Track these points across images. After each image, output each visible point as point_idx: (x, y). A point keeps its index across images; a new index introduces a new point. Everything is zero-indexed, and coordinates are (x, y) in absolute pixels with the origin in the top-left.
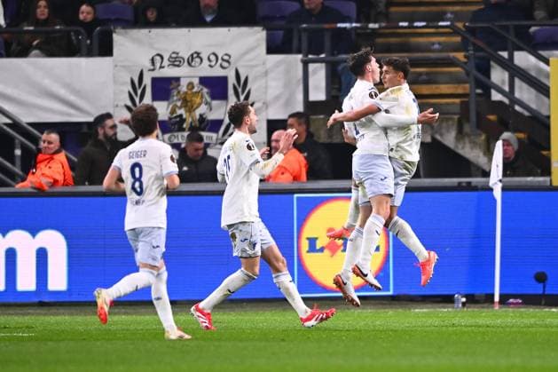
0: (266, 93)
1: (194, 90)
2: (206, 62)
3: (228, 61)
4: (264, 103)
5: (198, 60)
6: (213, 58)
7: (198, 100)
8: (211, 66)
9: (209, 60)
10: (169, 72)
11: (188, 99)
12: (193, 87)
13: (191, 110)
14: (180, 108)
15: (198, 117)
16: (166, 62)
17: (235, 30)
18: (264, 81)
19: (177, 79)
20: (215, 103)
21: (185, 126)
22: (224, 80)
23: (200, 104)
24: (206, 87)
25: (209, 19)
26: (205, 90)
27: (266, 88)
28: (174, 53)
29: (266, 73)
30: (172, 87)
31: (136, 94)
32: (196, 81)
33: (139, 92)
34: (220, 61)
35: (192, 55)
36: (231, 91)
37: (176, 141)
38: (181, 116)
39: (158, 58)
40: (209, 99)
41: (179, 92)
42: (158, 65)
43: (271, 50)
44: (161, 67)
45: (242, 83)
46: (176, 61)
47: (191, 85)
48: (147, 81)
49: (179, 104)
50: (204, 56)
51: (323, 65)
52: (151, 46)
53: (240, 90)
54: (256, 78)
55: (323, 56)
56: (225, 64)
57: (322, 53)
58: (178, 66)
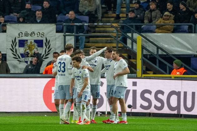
0: (55, 45)
1: (32, 44)
2: (36, 35)
3: (43, 35)
4: (55, 49)
5: (34, 34)
6: (38, 34)
7: (33, 47)
8: (38, 36)
9: (37, 34)
10: (24, 38)
11: (30, 47)
12: (32, 43)
13: (31, 50)
14: (28, 50)
15: (33, 53)
16: (23, 35)
17: (46, 25)
18: (55, 41)
19: (27, 40)
20: (39, 48)
21: (29, 55)
22: (42, 41)
23: (34, 48)
24: (36, 43)
25: (38, 21)
26: (36, 44)
27: (56, 44)
28: (26, 32)
29: (56, 39)
30: (25, 43)
31: (14, 45)
32: (33, 41)
33: (15, 44)
34: (41, 35)
35: (32, 33)
36: (44, 45)
37: (26, 60)
38: (28, 52)
39: (21, 33)
40: (37, 47)
41: (27, 44)
42: (21, 36)
43: (57, 32)
44: (22, 36)
45: (48, 42)
46: (26, 35)
47: (31, 42)
48: (17, 41)
49: (27, 48)
50: (36, 33)
51: (74, 37)
52: (19, 29)
53: (47, 44)
54: (52, 41)
55: (74, 34)
56: (42, 36)
57: (73, 33)
58: (27, 36)
